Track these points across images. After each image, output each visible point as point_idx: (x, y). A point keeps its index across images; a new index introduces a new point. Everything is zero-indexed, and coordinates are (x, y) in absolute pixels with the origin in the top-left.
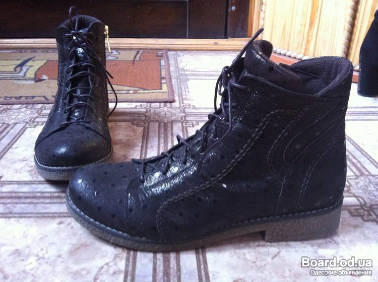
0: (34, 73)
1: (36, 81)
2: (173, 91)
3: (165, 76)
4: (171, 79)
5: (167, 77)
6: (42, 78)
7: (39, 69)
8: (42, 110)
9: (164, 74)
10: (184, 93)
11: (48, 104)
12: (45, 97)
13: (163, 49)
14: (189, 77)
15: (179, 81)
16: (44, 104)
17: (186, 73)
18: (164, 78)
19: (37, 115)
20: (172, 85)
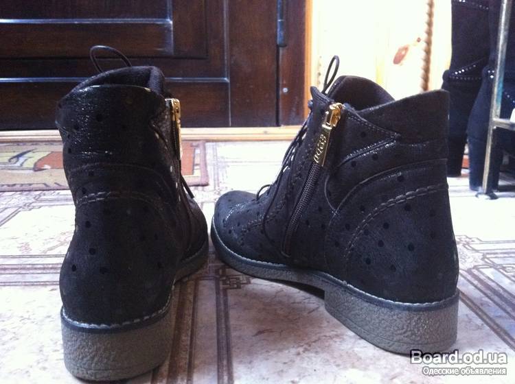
0: (34, 162)
1: (35, 171)
2: (207, 176)
3: (198, 163)
4: (206, 165)
5: (202, 164)
6: (44, 168)
7: (40, 160)
8: (40, 196)
9: (197, 160)
10: (221, 178)
11: (49, 190)
12: (45, 184)
13: (199, 140)
14: (229, 164)
15: (216, 168)
16: (44, 190)
17: (226, 160)
18: (197, 165)
19: (34, 200)
20: (207, 171)
